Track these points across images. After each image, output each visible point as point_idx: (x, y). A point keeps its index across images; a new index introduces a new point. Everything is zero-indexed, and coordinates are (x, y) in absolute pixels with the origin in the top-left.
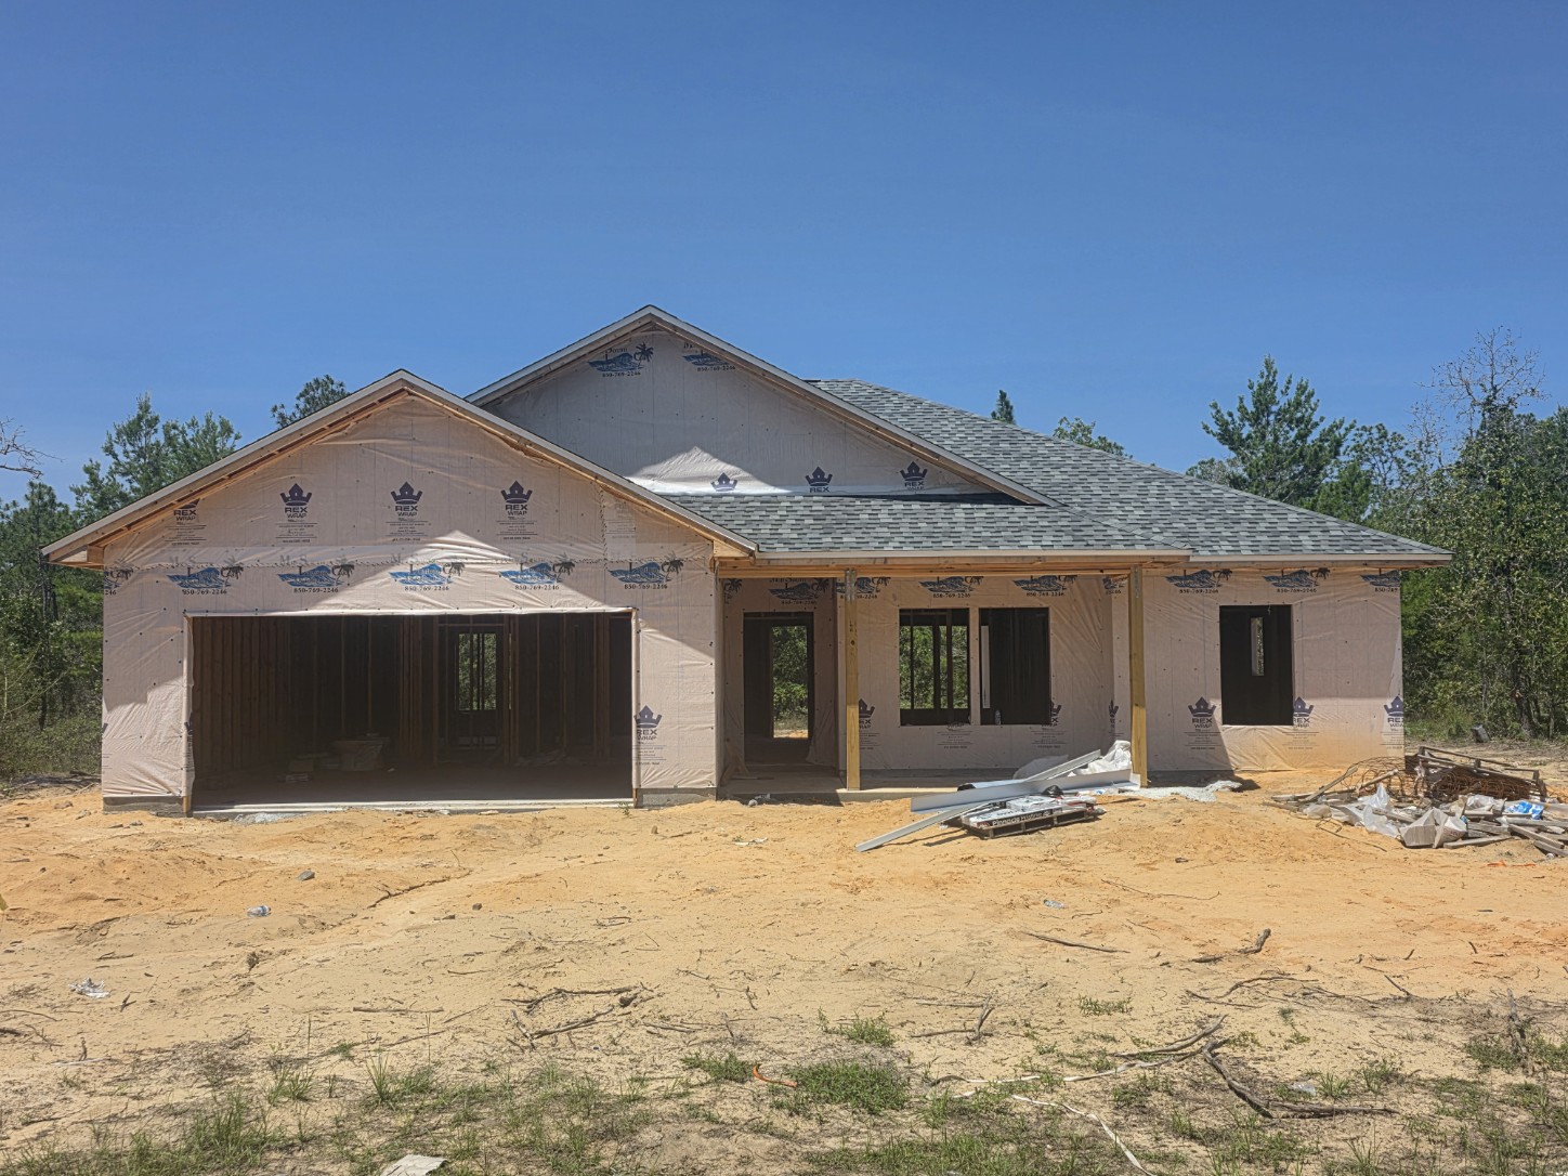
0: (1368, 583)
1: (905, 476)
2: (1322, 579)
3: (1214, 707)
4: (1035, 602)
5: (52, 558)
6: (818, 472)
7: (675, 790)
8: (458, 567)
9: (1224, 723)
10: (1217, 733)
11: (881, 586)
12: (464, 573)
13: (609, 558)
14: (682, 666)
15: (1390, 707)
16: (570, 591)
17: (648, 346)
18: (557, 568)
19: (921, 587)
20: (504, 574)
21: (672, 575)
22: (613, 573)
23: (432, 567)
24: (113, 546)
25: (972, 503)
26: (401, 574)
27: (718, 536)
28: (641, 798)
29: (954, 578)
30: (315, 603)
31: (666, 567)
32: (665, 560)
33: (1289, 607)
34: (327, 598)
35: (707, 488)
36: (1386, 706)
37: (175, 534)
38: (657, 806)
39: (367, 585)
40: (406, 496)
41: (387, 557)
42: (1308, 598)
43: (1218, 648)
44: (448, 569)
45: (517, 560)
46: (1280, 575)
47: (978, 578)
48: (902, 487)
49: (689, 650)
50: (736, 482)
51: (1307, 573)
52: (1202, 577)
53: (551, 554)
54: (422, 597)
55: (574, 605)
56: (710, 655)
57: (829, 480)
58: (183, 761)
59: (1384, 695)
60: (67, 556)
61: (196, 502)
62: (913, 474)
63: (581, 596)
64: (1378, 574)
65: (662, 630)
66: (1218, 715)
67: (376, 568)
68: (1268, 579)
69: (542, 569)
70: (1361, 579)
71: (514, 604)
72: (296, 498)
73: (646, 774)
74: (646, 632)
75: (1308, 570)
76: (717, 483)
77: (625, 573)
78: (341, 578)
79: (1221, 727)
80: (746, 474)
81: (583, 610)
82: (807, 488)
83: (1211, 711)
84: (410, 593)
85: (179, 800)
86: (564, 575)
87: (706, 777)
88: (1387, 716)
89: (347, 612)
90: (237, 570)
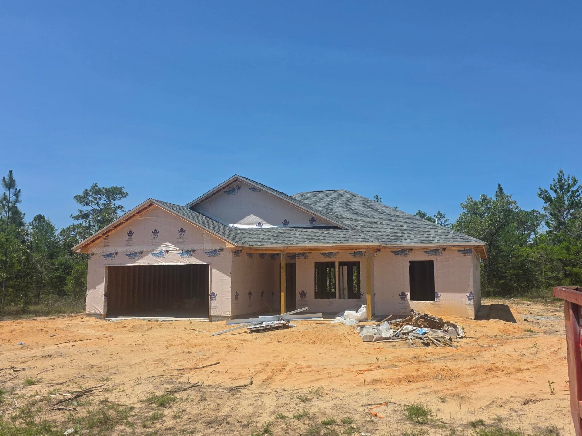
0: (460, 253)
1: (310, 221)
2: (444, 251)
3: (407, 294)
4: (356, 259)
5: (73, 251)
6: (285, 221)
7: (220, 316)
8: (167, 251)
9: (410, 300)
10: (408, 303)
11: (309, 255)
12: (169, 253)
13: (204, 248)
14: (223, 280)
15: (468, 296)
16: (194, 258)
17: (240, 186)
18: (191, 252)
19: (321, 255)
20: (178, 253)
21: (221, 253)
22: (205, 253)
23: (161, 252)
24: (90, 247)
25: (327, 229)
26: (154, 254)
27: (228, 242)
28: (211, 319)
29: (330, 252)
30: (134, 262)
31: (219, 251)
32: (219, 249)
33: (433, 261)
34: (136, 261)
35: (255, 226)
36: (467, 295)
37: (103, 244)
38: (215, 321)
39: (146, 257)
40: (156, 232)
41: (150, 249)
42: (439, 258)
43: (408, 275)
44: (165, 252)
45: (181, 250)
46: (429, 250)
47: (338, 252)
48: (309, 224)
49: (225, 276)
50: (262, 224)
51: (438, 250)
52: (402, 251)
53: (190, 248)
54: (158, 260)
55: (195, 262)
56: (230, 277)
57: (288, 223)
58: (103, 304)
59: (466, 292)
60: (77, 250)
61: (108, 235)
62: (313, 220)
63: (197, 260)
64: (463, 250)
65: (217, 269)
66: (408, 297)
67: (148, 253)
68: (425, 252)
69: (187, 252)
70: (458, 252)
71: (180, 262)
72: (130, 234)
73: (213, 311)
74: (214, 270)
75: (439, 249)
76: (257, 225)
77: (208, 252)
78: (140, 255)
79: (409, 301)
80: (265, 222)
81: (197, 263)
82: (282, 225)
83: (406, 296)
84: (156, 259)
85: (101, 315)
86: (193, 254)
87: (228, 313)
88: (467, 299)
89: (141, 264)
90: (116, 253)
